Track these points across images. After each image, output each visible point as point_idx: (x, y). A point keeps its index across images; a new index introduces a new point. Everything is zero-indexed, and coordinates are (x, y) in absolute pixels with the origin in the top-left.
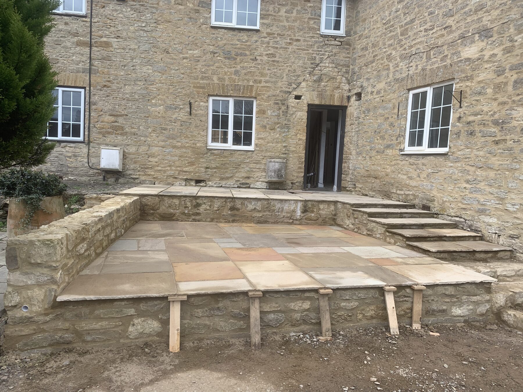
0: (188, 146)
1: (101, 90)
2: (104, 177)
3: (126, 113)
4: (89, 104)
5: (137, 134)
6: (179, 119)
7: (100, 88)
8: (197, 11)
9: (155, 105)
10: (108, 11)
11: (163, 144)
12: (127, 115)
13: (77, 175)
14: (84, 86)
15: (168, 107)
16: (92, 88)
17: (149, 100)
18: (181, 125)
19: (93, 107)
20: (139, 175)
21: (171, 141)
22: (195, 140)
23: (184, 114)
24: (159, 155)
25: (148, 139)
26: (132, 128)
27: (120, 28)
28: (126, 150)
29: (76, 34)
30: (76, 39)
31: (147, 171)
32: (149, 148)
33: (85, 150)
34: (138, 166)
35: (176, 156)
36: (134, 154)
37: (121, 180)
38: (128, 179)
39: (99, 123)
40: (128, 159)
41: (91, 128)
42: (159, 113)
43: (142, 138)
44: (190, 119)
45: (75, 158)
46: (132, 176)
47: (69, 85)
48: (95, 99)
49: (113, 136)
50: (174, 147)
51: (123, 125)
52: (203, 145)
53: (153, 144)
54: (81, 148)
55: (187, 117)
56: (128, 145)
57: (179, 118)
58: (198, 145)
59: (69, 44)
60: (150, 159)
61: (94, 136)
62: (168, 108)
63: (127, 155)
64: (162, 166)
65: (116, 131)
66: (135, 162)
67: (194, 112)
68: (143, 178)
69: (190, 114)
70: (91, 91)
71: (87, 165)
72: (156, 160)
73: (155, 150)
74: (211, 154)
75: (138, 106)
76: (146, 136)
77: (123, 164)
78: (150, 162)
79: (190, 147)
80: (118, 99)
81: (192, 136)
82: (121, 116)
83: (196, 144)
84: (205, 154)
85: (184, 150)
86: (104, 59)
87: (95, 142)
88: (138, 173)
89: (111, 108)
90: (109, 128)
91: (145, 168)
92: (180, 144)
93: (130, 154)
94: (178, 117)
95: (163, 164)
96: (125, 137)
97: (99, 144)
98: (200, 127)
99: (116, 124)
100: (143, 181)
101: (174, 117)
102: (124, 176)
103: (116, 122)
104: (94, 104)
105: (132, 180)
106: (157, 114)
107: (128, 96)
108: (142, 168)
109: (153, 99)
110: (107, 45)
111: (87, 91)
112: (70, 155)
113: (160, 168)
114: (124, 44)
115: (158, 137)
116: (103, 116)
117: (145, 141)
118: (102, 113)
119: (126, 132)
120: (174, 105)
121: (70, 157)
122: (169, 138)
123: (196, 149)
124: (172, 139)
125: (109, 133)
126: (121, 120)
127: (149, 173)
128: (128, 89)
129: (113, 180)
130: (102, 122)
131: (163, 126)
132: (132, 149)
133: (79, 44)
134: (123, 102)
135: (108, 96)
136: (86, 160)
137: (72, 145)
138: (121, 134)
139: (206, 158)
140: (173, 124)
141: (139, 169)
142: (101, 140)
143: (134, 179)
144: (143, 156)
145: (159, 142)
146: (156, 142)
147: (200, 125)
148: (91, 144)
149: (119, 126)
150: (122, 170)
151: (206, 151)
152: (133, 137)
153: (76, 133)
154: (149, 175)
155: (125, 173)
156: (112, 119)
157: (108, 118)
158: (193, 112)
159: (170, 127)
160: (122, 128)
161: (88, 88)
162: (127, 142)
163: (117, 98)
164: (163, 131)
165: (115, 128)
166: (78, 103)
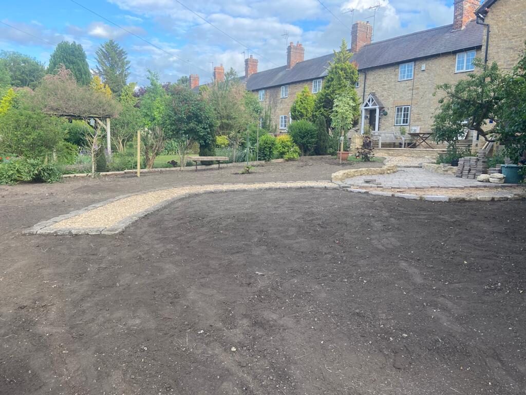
1: (415, 105)
3: (422, 113)
4: (411, 111)
8: (450, 68)
9: (432, 109)
10: (419, 76)
19: (412, 112)
27: (422, 81)
28: (421, 127)
29: (409, 87)
30: (408, 89)
33: (408, 127)
39: (413, 118)
41: (411, 120)
43: (427, 122)
47: (406, 105)
48: (412, 109)
49: (417, 122)
56: (422, 125)
59: (406, 91)
61: (411, 122)
63: (421, 129)
70: (412, 106)
75: (426, 110)
82: (420, 114)
86: (416, 94)
87: (412, 125)
89: (417, 111)
96: (421, 122)
107: (423, 106)
110: (418, 88)
111: (410, 106)
114: (423, 87)
118: (414, 114)
126: (420, 116)
128: (423, 104)
132: (423, 127)
133: (409, 90)
134: (421, 109)
135: (417, 107)
137: (405, 126)
142: (414, 124)
144: (426, 129)
148: (410, 125)
152: (424, 122)
153: (407, 123)
157: (416, 116)
160: (420, 119)
163: (419, 108)
165: (417, 119)
166: (408, 111)
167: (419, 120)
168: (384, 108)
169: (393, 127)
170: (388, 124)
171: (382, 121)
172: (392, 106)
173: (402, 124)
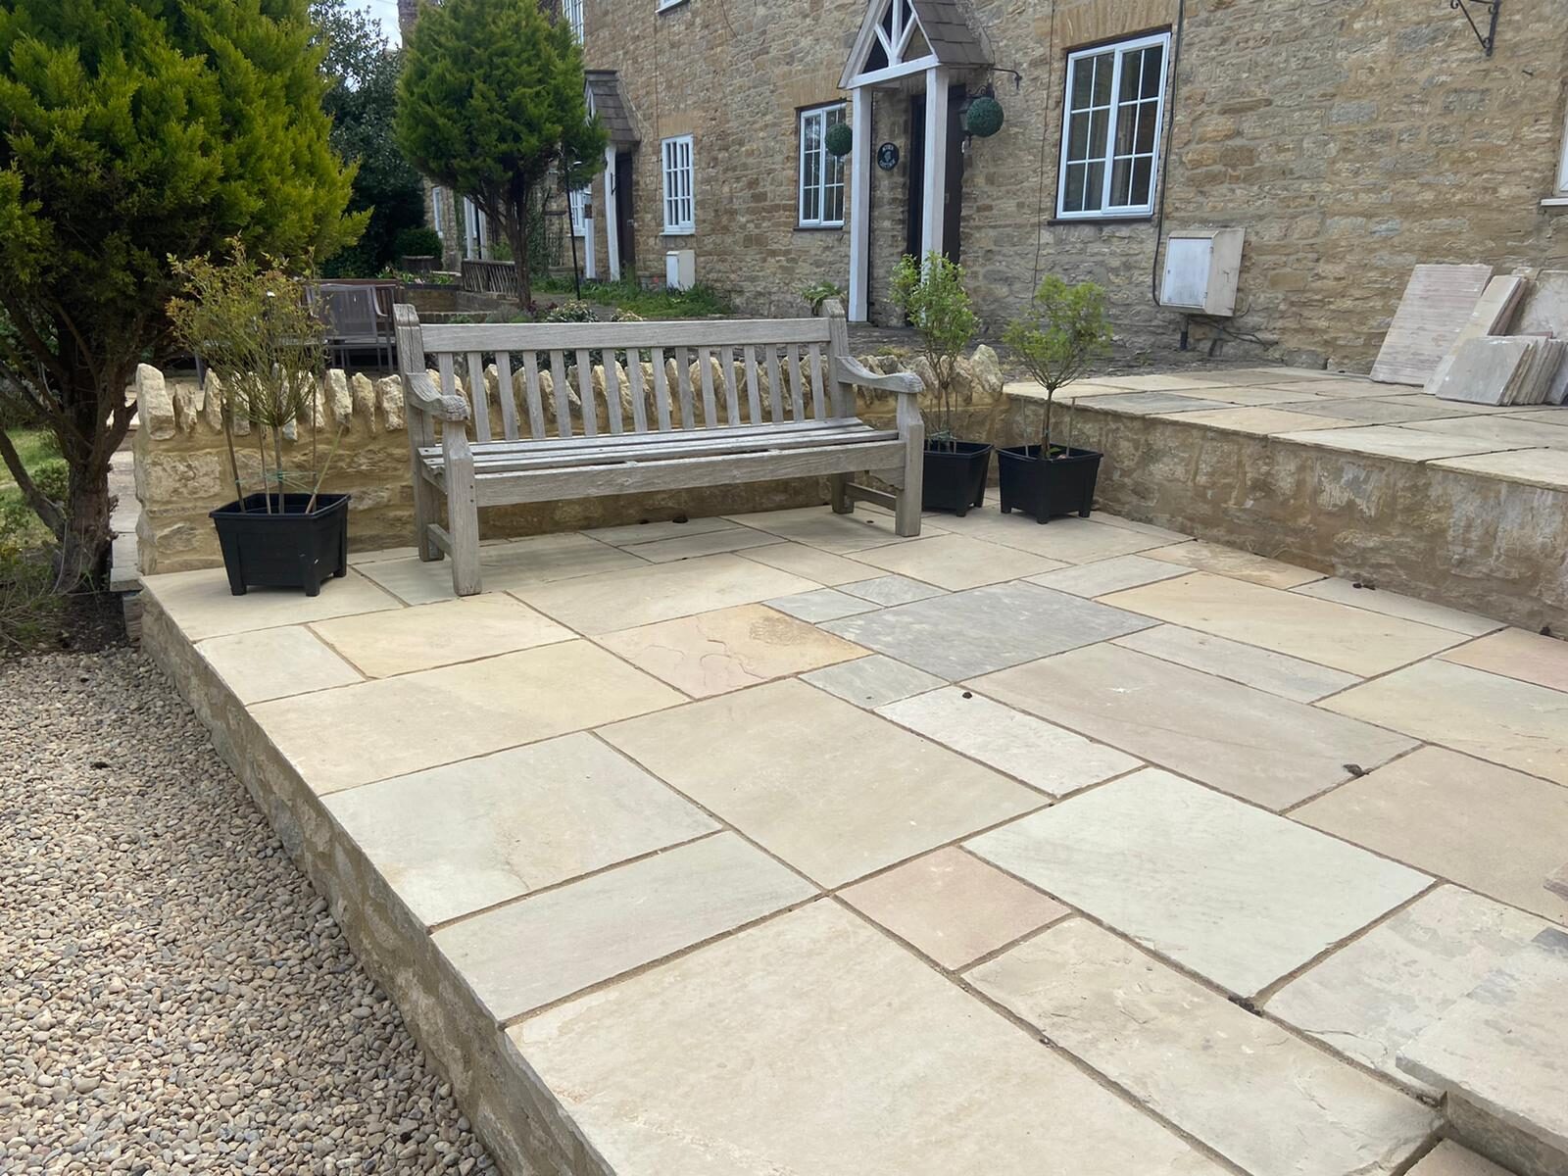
0: (1461, 203)
1: (1208, 23)
2: (1185, 336)
3: (1267, 95)
4: (1174, 82)
5: (1291, 172)
6: (1443, 84)
7: (1203, 15)
9: (1364, 40)
11: (1367, 199)
12: (1269, 103)
13: (1127, 329)
14: (1169, 20)
15: (1405, 36)
16: (1185, 22)
17: (1343, 23)
18: (1447, 110)
19: (1184, 91)
20: (1284, 330)
21: (1399, 185)
22: (1492, 171)
23: (1463, 55)
24: (1351, 249)
25: (1326, 188)
26: (1280, 150)
28: (1253, 239)
31: (1306, 313)
32: (1323, 223)
33: (1150, 246)
34: (1281, 296)
35: (1410, 250)
36: (1273, 251)
37: (1229, 349)
38: (1247, 346)
39: (1193, 146)
40: (1255, 271)
41: (1170, 167)
42: (1371, 70)
43: (1306, 186)
44: (1487, 72)
45: (1128, 274)
46: (1260, 336)
47: (1136, 28)
48: (1188, 60)
49: (1224, 189)
50: (1409, 211)
51: (1252, 143)
52: (1526, 192)
53: (1337, 207)
54: (1142, 242)
55: (1474, 66)
56: (1261, 218)
57: (1443, 78)
58: (1504, 192)
60: (1323, 268)
61: (1177, 191)
62: (1407, 41)
63: (1252, 254)
64: (1357, 293)
65: (1234, 167)
66: (1274, 283)
67: (1509, 36)
68: (1292, 342)
69: (1490, 51)
70: (1184, 34)
71: (1151, 295)
72: (1339, 269)
73: (1339, 226)
74: (1557, 230)
75: (1306, 59)
76: (1317, 177)
77: (1238, 290)
78: (1318, 277)
79: (1470, 204)
80: (1251, 43)
81: (1483, 152)
82: (1251, 109)
83: (1495, 190)
84: (1528, 234)
85: (1443, 221)
87: (1176, 214)
88: (1279, 324)
89: (1227, 82)
90: (1215, 162)
91: (1300, 304)
92: (1429, 195)
93: (1261, 250)
94: (1441, 72)
95: (1360, 286)
96: (1256, 188)
97: (1185, 223)
98: (1525, 106)
99: (1238, 142)
100: (1290, 352)
101: (1422, 77)
102: (1237, 335)
103: (1239, 133)
104: (1187, 81)
105: (1258, 350)
106: (1362, 76)
107: (1278, 25)
108: (1292, 304)
109: (1355, 16)
111: (1175, 36)
112: (1115, 263)
113: (1348, 304)
115: (1356, 173)
116: (1204, 120)
117: (1312, 198)
118: (1203, 107)
119: (1261, 169)
120: (1429, 21)
121: (1115, 271)
122: (1391, 174)
123: (1495, 215)
124: (1405, 175)
125: (1214, 179)
126: (1249, 124)
127: (1311, 324)
129: (1205, 346)
130: (1201, 141)
131: (1378, 127)
132: (1271, 233)
134: (1266, 52)
135: (1224, 41)
136: (1149, 280)
137: (1125, 231)
138: (1245, 180)
139: (1533, 254)
140: (1417, 108)
141: (1282, 307)
142: (1191, 207)
143: (1267, 345)
144: (1300, 255)
145: (1356, 193)
146: (1345, 196)
147: (1524, 96)
148: (1166, 224)
149: (1241, 148)
150: (1234, 312)
151: (1535, 218)
152: (1280, 183)
153: (1141, 191)
154: (1312, 331)
155: (1240, 323)
156: (1226, 123)
157: (1216, 124)
158: (1506, 35)
159: (1401, 125)
160: (1250, 155)
161: (1175, 28)
162: (1258, 208)
163: (1247, 41)
164: (1378, 148)
165: (1230, 158)
166: (1151, 89)
167: (1238, 163)
168: (991, 67)
169: (1047, 236)
170: (1010, 205)
171: (977, 181)
172: (1039, 52)
173: (1107, 210)
